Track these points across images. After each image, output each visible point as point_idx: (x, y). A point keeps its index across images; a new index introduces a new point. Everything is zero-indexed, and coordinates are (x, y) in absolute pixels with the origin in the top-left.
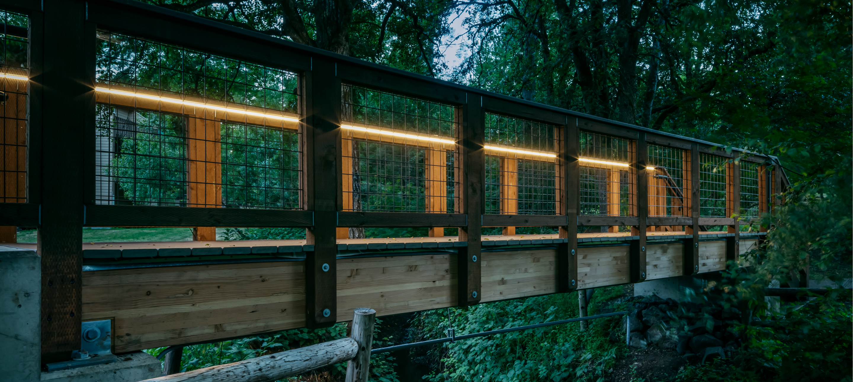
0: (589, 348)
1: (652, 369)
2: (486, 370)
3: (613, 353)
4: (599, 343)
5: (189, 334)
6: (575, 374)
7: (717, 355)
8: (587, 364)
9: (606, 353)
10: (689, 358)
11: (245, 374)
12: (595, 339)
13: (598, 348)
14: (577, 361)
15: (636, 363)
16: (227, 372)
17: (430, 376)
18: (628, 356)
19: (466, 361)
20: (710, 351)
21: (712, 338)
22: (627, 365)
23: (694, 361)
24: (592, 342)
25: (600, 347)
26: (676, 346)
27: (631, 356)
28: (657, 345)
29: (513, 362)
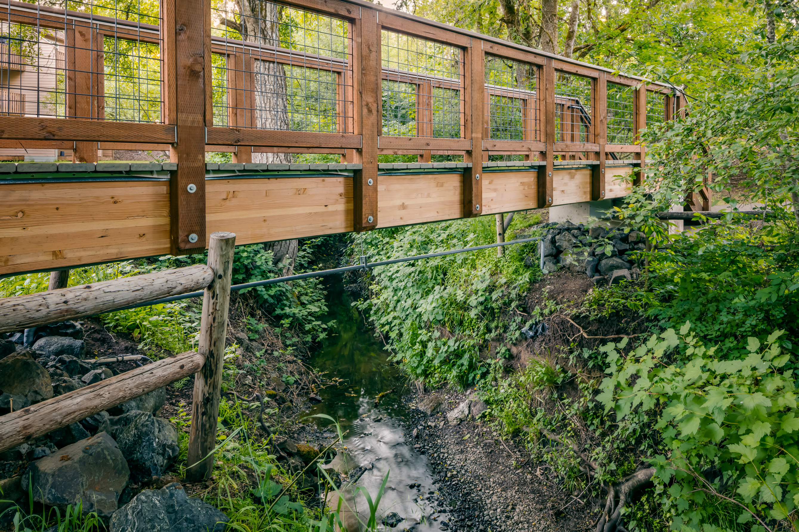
0: (505, 272)
1: (563, 292)
2: (409, 296)
3: (526, 277)
4: (514, 267)
5: (19, 262)
6: (491, 298)
7: (623, 277)
8: (503, 288)
9: (520, 277)
10: (598, 282)
11: (41, 308)
12: (511, 264)
13: (513, 273)
14: (493, 286)
15: (548, 287)
16: (14, 305)
17: (359, 303)
18: (541, 280)
19: (392, 288)
20: (617, 273)
21: (620, 261)
22: (540, 288)
23: (601, 283)
24: (508, 267)
25: (516, 271)
26: (586, 270)
27: (544, 280)
28: (569, 268)
29: (433, 287)
